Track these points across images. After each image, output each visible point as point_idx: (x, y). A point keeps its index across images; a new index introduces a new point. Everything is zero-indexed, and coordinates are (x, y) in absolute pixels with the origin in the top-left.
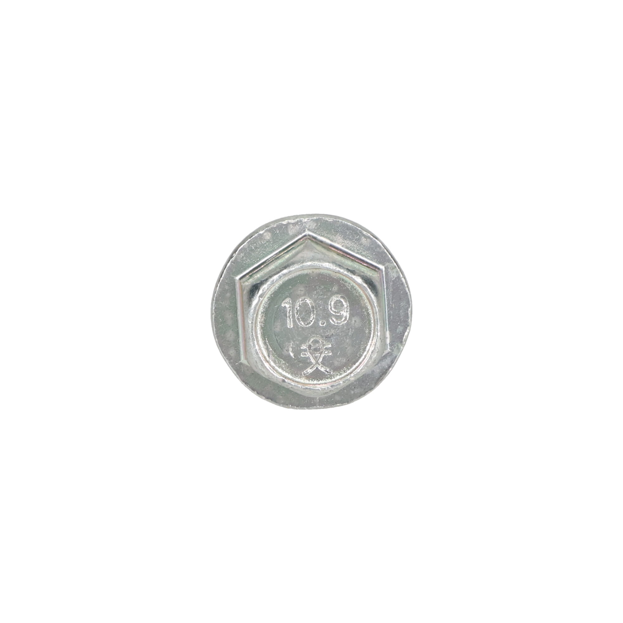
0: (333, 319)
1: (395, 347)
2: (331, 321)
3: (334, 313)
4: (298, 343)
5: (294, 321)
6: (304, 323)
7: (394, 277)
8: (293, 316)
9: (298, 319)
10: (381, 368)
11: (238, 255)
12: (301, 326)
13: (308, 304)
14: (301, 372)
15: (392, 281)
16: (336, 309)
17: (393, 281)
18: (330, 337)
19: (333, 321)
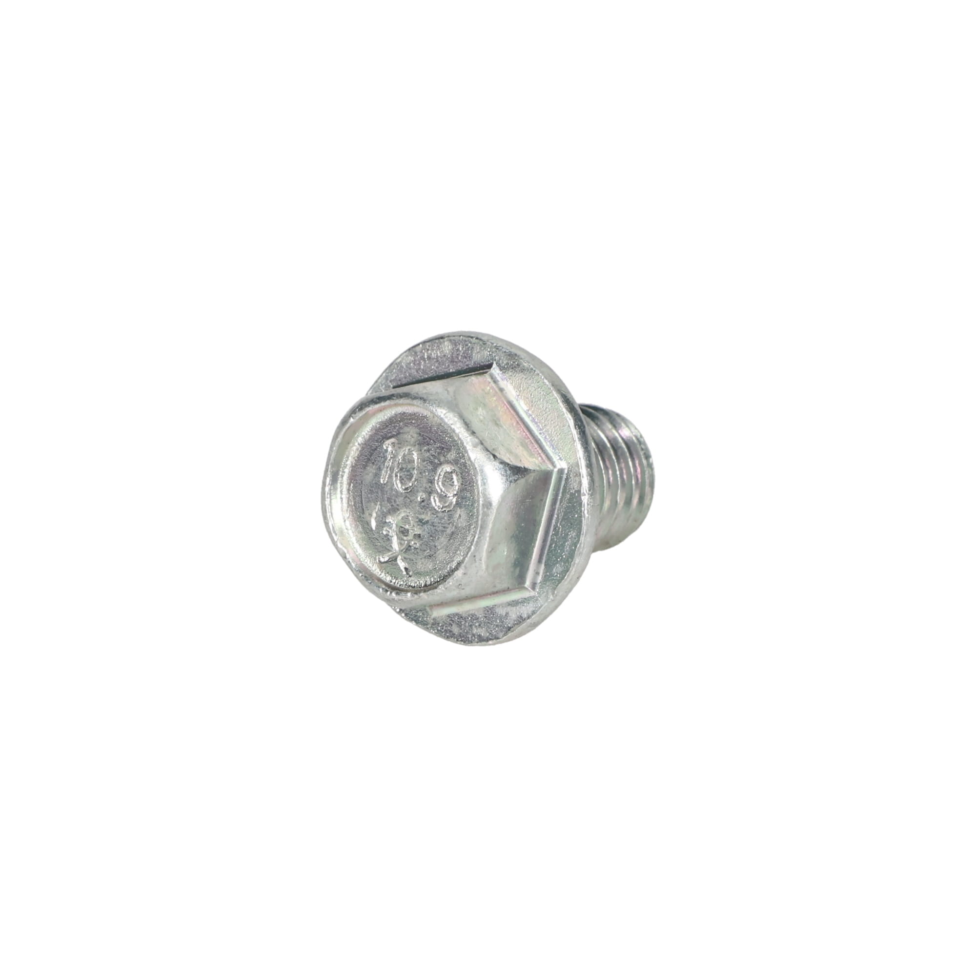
0: (436, 498)
1: (544, 592)
2: (432, 500)
3: (439, 491)
4: (385, 511)
5: (390, 477)
6: (401, 487)
7: (574, 488)
8: (392, 469)
9: (396, 476)
10: (518, 614)
11: (405, 357)
12: (397, 488)
13: (414, 461)
14: (376, 556)
15: (569, 493)
16: (443, 487)
17: (572, 494)
18: (424, 524)
19: (435, 501)
